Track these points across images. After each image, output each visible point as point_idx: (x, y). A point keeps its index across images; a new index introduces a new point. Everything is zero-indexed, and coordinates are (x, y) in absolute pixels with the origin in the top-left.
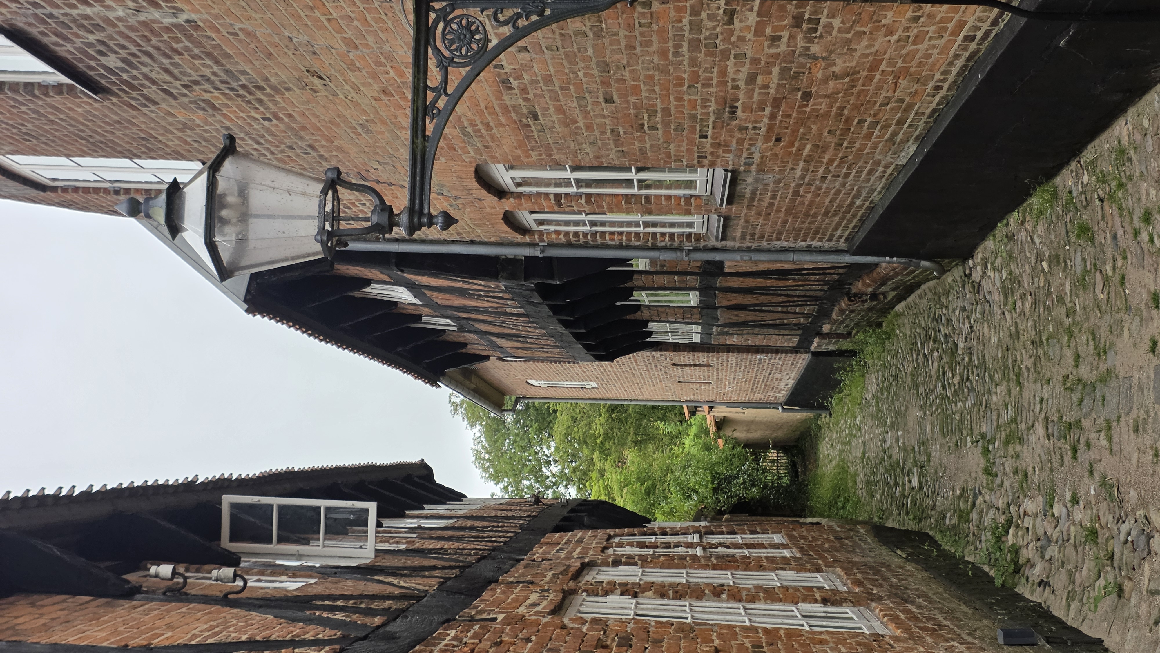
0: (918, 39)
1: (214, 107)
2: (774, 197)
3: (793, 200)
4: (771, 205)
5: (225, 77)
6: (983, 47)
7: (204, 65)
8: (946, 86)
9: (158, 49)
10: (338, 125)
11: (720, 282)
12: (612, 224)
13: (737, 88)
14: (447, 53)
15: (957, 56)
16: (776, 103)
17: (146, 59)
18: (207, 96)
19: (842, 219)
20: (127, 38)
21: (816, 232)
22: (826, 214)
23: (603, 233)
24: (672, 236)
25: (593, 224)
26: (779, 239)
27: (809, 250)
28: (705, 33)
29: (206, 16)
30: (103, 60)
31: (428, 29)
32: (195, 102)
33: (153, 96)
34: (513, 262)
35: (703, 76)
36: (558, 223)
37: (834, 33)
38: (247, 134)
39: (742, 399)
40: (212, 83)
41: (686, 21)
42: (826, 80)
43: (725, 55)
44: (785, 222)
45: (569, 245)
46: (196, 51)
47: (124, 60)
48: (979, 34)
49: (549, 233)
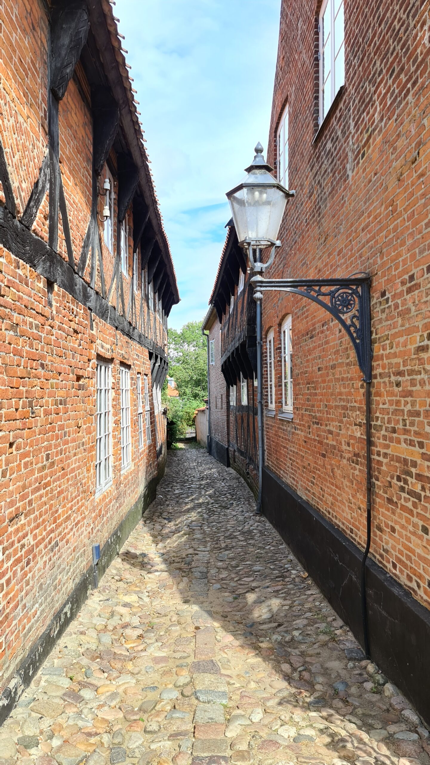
0: (350, 508)
1: (310, 196)
2: (283, 438)
3: (282, 446)
4: (280, 437)
5: (323, 199)
6: (348, 536)
7: (328, 188)
8: (330, 516)
9: (335, 165)
10: (305, 252)
11: (251, 414)
12: (271, 371)
13: (326, 425)
14: (336, 295)
15: (343, 524)
16: (320, 442)
17: (330, 161)
18: (315, 192)
19: (275, 465)
20: (340, 149)
21: (270, 454)
22: (277, 458)
23: (267, 367)
24: (267, 395)
25: (270, 363)
26: (267, 438)
27: (263, 451)
28: (350, 413)
29: (351, 183)
30: (330, 141)
31: (348, 285)
32: (312, 187)
33: (314, 168)
34: (254, 332)
35: (331, 411)
36: (270, 349)
37: (352, 471)
38: (300, 213)
39: (211, 420)
40: (321, 193)
41: (355, 404)
42: (331, 465)
43: (341, 421)
44: (273, 441)
45: (262, 354)
46: (335, 183)
47: (330, 150)
48: (353, 536)
49: (266, 345)
